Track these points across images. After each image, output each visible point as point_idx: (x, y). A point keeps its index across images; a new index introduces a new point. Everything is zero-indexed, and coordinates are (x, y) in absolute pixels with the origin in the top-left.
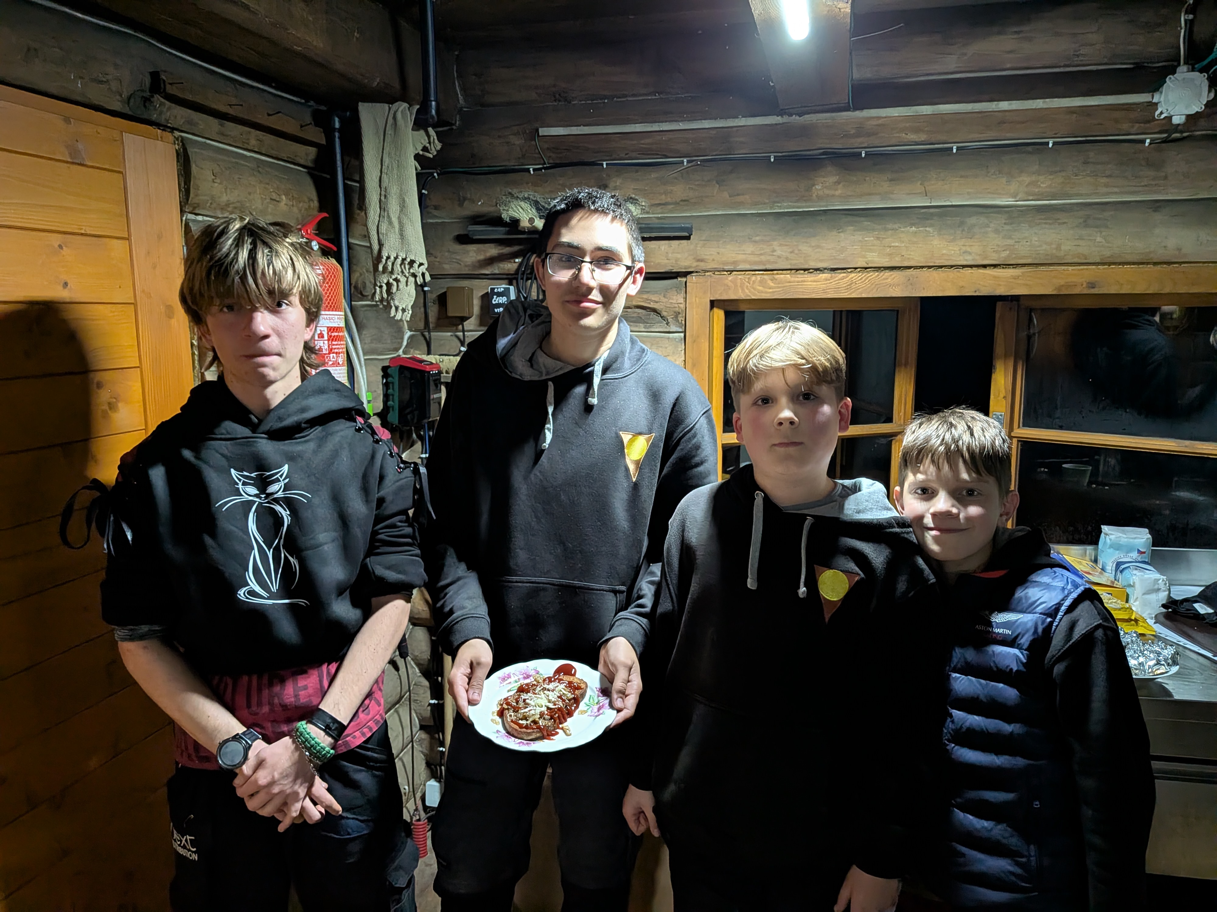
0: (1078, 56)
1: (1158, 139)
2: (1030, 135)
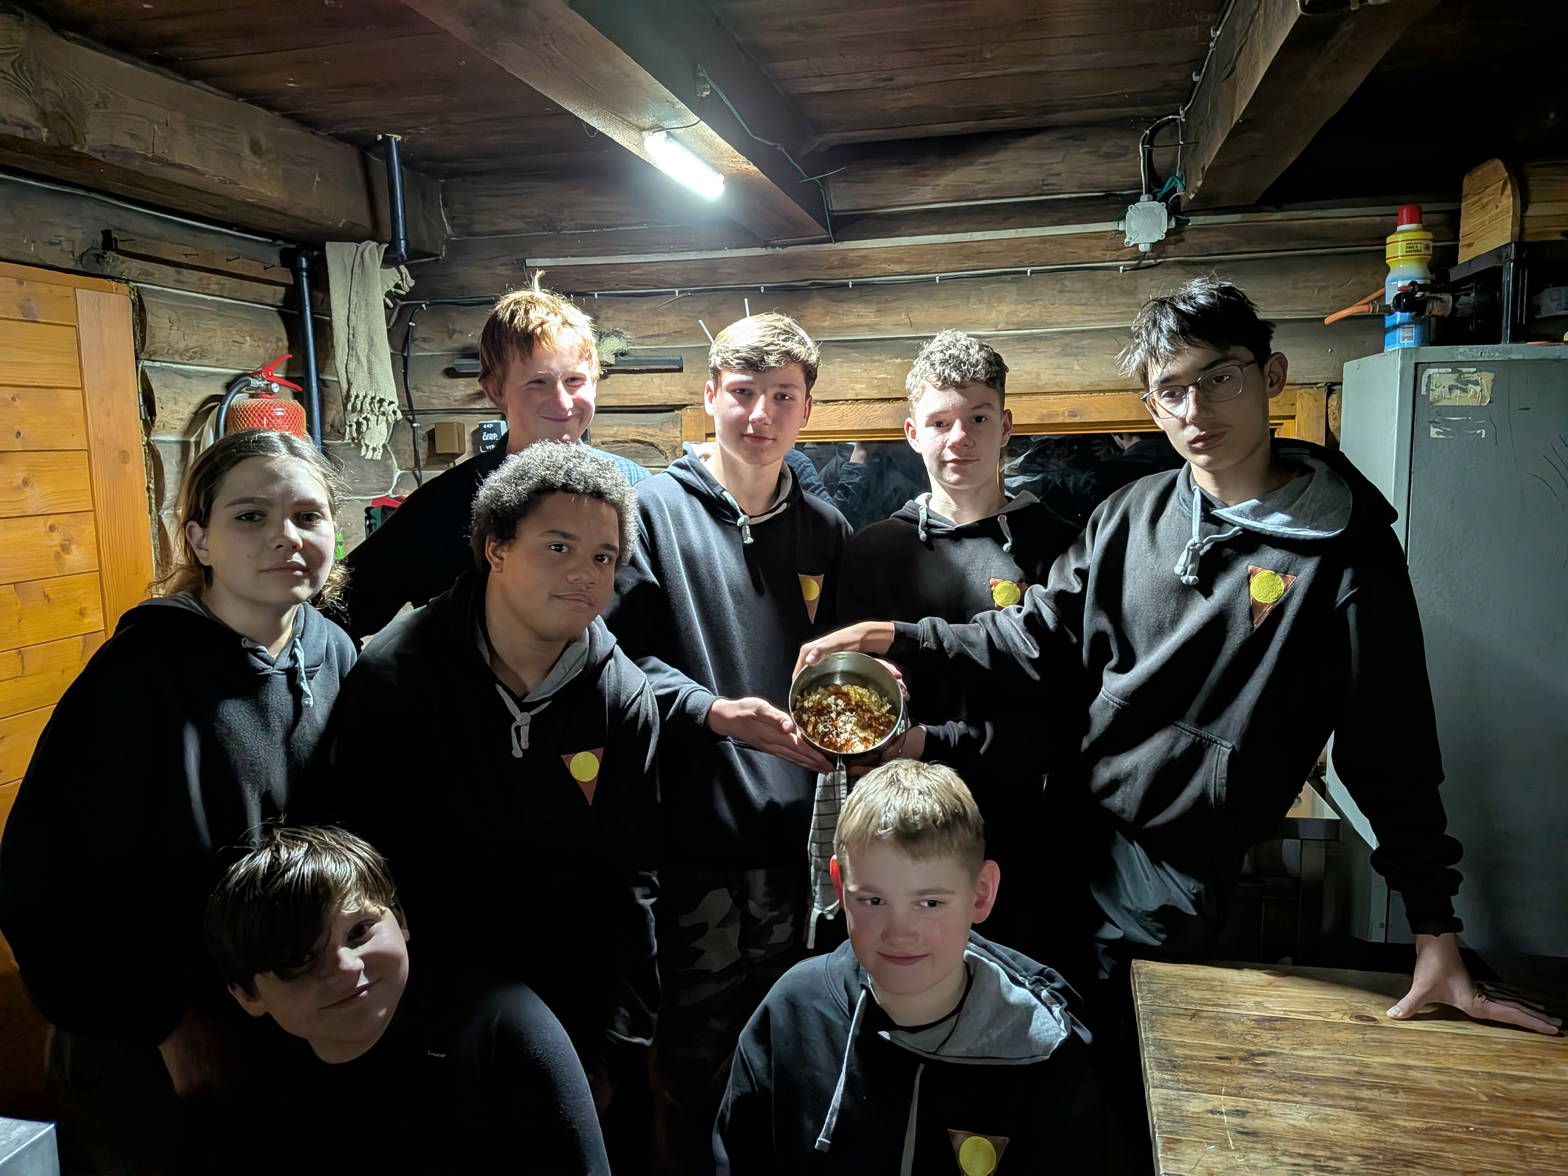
0: (1047, 185)
1: (1129, 265)
2: (1009, 264)
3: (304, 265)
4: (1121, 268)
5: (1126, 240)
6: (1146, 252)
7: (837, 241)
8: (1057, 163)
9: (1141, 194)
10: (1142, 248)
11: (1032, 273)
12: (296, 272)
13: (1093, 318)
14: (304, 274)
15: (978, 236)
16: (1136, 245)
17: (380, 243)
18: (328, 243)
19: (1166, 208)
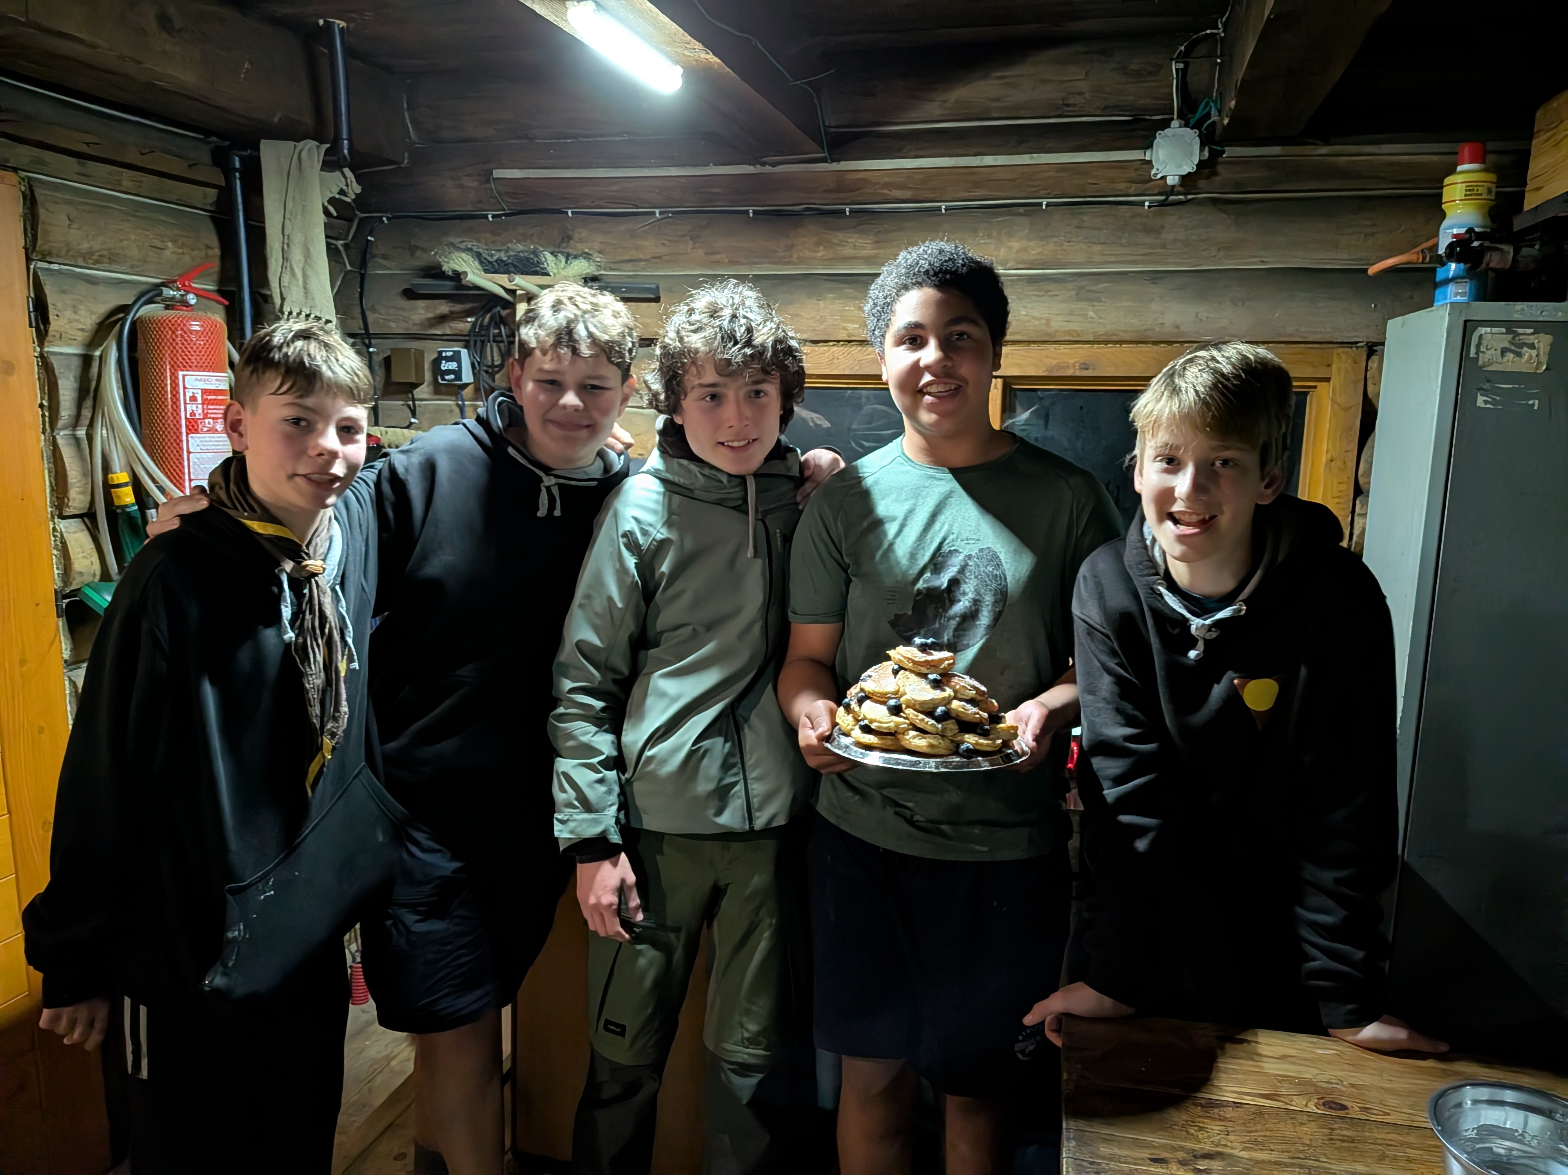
1: (1157, 201)
2: (1022, 195)
3: (237, 165)
4: (1147, 204)
5: (1153, 172)
6: (1174, 186)
7: (833, 161)
8: (1080, 80)
9: (1172, 119)
10: (1170, 181)
11: (1047, 205)
12: (228, 171)
13: (1112, 259)
14: (237, 174)
15: (989, 160)
16: (1164, 178)
17: (322, 142)
18: (262, 141)
19: (1199, 136)
